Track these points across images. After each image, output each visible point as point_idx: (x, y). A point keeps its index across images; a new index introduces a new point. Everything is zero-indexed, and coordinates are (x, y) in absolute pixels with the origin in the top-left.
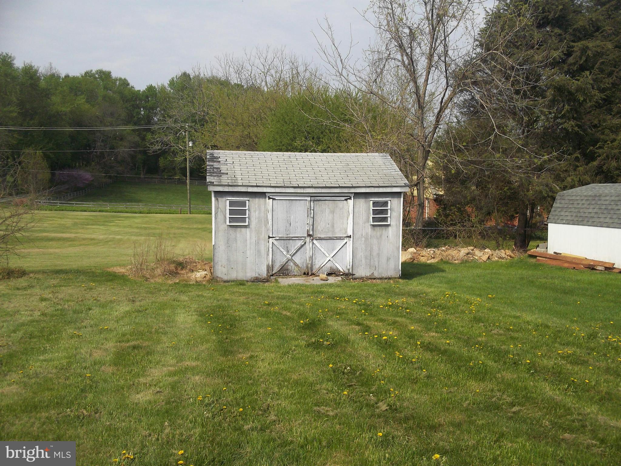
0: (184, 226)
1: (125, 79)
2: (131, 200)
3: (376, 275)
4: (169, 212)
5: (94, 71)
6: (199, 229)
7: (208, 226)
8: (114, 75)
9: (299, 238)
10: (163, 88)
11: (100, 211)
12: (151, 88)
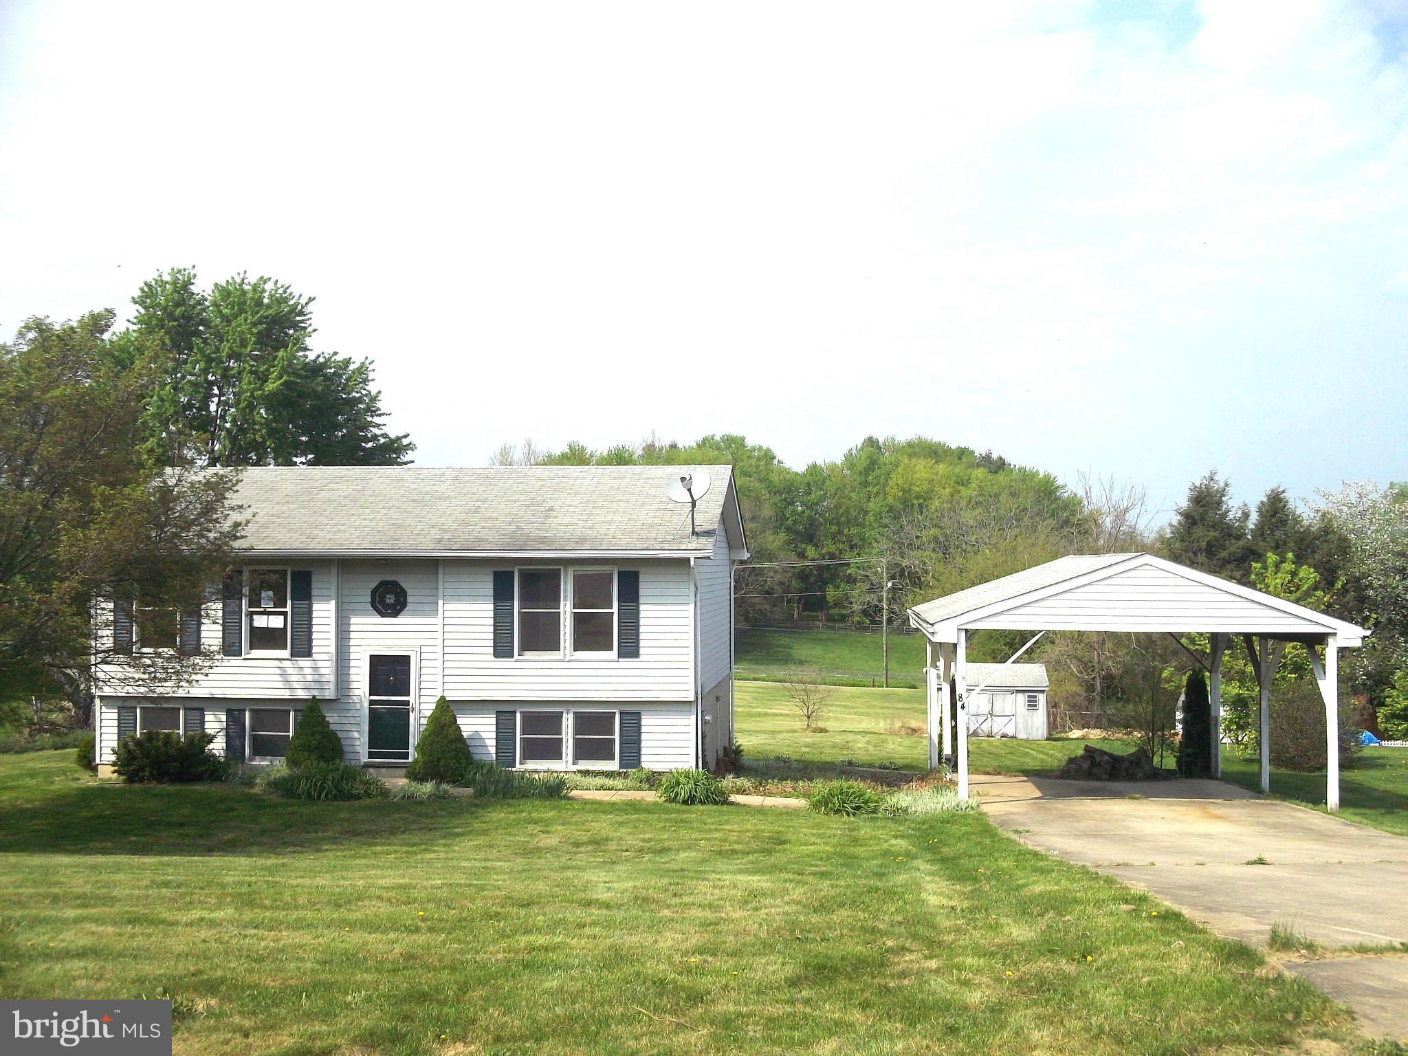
0: (886, 704)
1: (768, 450)
2: (786, 660)
3: (1030, 738)
4: (852, 682)
5: (717, 438)
6: (908, 709)
7: (925, 707)
8: (750, 443)
9: (984, 715)
10: (833, 467)
11: (754, 679)
12: (814, 468)
